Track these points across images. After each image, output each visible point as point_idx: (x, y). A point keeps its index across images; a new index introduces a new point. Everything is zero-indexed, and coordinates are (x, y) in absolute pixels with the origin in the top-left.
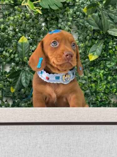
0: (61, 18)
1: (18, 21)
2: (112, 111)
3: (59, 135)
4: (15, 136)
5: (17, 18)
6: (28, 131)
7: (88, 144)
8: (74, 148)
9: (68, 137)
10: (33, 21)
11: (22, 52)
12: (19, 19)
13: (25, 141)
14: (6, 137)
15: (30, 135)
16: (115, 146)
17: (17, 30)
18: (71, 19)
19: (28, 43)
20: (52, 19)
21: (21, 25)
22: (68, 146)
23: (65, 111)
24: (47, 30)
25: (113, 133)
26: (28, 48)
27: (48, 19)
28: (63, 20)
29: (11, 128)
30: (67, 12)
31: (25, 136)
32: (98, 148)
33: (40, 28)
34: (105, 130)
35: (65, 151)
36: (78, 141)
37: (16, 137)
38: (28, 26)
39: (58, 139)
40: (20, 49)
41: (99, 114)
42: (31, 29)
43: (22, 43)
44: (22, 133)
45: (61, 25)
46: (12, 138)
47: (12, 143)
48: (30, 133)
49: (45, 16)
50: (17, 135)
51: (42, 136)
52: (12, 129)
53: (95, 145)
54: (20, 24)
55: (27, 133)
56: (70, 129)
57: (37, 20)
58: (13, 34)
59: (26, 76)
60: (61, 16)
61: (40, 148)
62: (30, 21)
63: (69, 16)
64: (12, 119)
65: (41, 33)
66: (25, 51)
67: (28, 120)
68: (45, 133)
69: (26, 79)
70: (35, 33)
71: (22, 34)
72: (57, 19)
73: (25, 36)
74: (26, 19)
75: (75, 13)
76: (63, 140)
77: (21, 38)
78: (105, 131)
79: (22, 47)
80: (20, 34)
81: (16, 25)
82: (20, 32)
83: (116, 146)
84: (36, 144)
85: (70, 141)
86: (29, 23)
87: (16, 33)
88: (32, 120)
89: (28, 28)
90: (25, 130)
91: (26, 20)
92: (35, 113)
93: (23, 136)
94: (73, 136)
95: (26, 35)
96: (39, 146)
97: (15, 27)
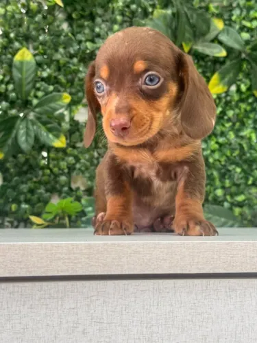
0: (100, 16)
1: (13, 17)
2: (243, 250)
3: (127, 303)
4: (26, 307)
5: (11, 10)
6: (55, 295)
7: (191, 323)
8: (160, 332)
9: (146, 307)
10: (44, 18)
11: (21, 80)
12: (17, 13)
13: (49, 318)
14: (4, 309)
15: (62, 305)
16: (247, 325)
17: (12, 35)
18: (119, 18)
19: (33, 62)
20: (82, 17)
21: (20, 26)
22: (147, 327)
23: (142, 250)
24: (73, 38)
25: (245, 295)
26: (32, 73)
27: (74, 16)
28: (105, 19)
29: (16, 289)
30: (112, 4)
31: (50, 306)
32: (212, 331)
33: (58, 33)
34: (228, 290)
35: (139, 339)
36: (168, 317)
37: (30, 310)
38: (35, 29)
39: (124, 312)
40: (16, 74)
41: (216, 256)
42: (40, 35)
43: (22, 63)
44: (42, 301)
45: (100, 28)
46: (20, 312)
47: (20, 323)
48: (62, 299)
49: (69, 9)
50: (31, 305)
51: (88, 306)
52: (20, 290)
53: (204, 324)
54: (18, 22)
55: (55, 300)
56: (151, 289)
57: (52, 18)
58: (4, 43)
59: (27, 128)
60: (100, 11)
61: (84, 333)
62: (38, 18)
63: (117, 12)
64: (21, 269)
65: (60, 44)
66: (26, 78)
67: (58, 271)
68: (94, 298)
69: (27, 134)
70: (48, 44)
71: (21, 44)
72: (92, 17)
73: (28, 48)
74: (30, 13)
75: (128, 6)
76: (136, 314)
77: (20, 53)
78: (226, 292)
79: (20, 70)
80: (17, 44)
81: (10, 25)
82: (17, 40)
83: (249, 325)
84: (75, 325)
85: (151, 315)
86: (36, 22)
87: (10, 41)
88: (68, 270)
89: (34, 33)
90: (50, 294)
91: (30, 15)
92: (74, 253)
93: (45, 307)
94: (158, 305)
95: (31, 46)
96: (80, 329)
97: (7, 28)
